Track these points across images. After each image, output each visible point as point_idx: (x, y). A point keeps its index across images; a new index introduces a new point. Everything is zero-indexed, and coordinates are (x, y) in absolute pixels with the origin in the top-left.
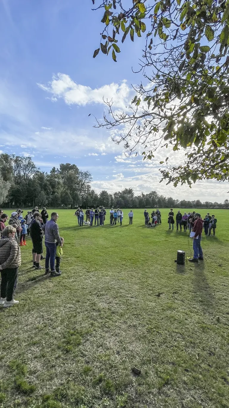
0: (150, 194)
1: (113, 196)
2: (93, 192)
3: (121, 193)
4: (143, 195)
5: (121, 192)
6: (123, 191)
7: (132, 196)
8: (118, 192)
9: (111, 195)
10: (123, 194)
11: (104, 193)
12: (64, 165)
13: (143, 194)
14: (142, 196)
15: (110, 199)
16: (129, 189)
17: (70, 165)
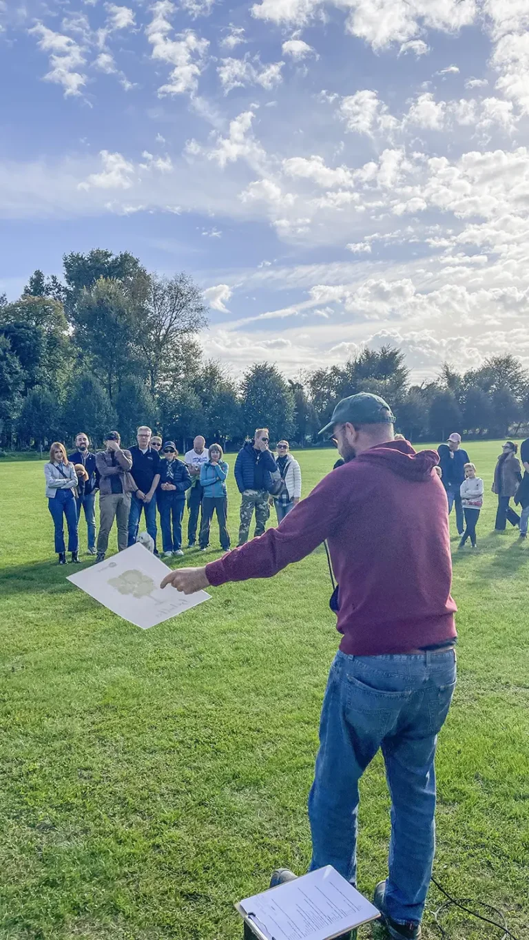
0: (485, 371)
1: (307, 390)
2: (212, 374)
3: (343, 375)
4: (452, 379)
5: (343, 368)
6: (352, 361)
7: (399, 383)
8: (329, 372)
9: (296, 387)
10: (355, 378)
11: (262, 379)
12: (82, 259)
13: (453, 371)
14: (443, 384)
15: (292, 404)
16: (384, 352)
17: (110, 259)
